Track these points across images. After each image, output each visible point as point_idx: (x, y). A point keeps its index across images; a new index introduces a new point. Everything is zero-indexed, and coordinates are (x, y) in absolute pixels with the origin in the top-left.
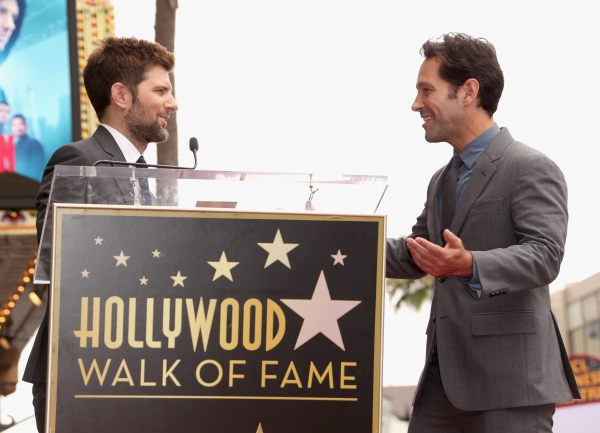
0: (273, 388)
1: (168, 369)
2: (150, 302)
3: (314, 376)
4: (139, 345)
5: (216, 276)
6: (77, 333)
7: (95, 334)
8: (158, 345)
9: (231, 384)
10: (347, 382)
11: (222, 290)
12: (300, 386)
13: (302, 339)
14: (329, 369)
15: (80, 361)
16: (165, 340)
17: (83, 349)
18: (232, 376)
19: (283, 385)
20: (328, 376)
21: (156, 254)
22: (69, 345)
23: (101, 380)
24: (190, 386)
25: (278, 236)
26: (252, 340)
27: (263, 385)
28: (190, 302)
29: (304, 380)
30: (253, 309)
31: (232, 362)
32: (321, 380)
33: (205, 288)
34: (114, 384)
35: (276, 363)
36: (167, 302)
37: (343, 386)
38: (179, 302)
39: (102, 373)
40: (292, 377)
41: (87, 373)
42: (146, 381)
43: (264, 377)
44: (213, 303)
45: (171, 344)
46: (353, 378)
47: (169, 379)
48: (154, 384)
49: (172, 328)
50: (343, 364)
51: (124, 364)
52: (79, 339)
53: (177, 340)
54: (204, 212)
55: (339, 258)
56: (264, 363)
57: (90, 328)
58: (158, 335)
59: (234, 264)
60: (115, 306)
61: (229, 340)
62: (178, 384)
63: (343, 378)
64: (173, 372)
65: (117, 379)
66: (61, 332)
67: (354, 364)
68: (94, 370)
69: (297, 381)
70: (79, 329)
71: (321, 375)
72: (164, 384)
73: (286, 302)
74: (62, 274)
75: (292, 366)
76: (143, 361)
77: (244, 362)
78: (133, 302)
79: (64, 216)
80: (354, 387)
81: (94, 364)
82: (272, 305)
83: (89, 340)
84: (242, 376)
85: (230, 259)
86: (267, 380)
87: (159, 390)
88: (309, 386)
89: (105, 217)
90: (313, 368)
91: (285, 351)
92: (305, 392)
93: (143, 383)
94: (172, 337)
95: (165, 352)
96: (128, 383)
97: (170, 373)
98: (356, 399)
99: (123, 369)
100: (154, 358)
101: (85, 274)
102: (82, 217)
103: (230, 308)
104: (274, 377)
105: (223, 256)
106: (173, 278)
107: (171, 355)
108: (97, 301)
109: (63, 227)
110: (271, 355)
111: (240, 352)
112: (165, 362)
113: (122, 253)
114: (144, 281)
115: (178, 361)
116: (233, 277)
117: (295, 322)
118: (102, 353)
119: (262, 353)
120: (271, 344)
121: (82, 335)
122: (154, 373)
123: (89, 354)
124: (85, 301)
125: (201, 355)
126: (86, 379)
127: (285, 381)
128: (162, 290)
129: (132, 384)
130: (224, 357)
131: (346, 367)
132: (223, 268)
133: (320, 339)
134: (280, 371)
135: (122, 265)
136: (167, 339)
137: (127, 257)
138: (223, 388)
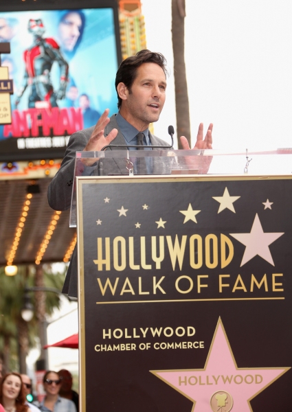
0: (227, 292)
1: (157, 283)
2: (143, 239)
3: (255, 284)
4: (137, 267)
5: (186, 220)
6: (96, 262)
7: (107, 262)
8: (149, 267)
9: (199, 291)
10: (277, 287)
11: (190, 229)
12: (245, 291)
13: (245, 260)
14: (265, 278)
15: (99, 280)
16: (154, 264)
17: (100, 272)
18: (199, 286)
19: (234, 291)
20: (264, 283)
21: (145, 207)
22: (91, 270)
23: (113, 291)
24: (172, 293)
25: (226, 192)
26: (212, 262)
27: (221, 291)
28: (169, 238)
29: (248, 287)
30: (211, 241)
31: (199, 277)
32: (259, 286)
33: (178, 229)
34: (122, 294)
35: (228, 276)
36: (154, 239)
37: (274, 290)
38: (162, 238)
39: (113, 287)
40: (239, 285)
41: (103, 287)
42: (142, 291)
43: (221, 285)
44: (184, 238)
45: (158, 267)
46: (281, 284)
47: (157, 289)
48: (148, 293)
49: (158, 256)
50: (274, 275)
51: (127, 280)
52: (97, 265)
53: (162, 263)
54: (175, 178)
55: (268, 205)
56: (221, 276)
57: (104, 258)
58: (149, 260)
59: (197, 212)
60: (119, 243)
61: (196, 262)
62: (164, 292)
63: (274, 284)
64: (160, 285)
65: (123, 291)
66: (85, 261)
67: (281, 275)
68: (108, 286)
69: (243, 288)
70: (97, 259)
71: (259, 283)
72: (155, 293)
73: (234, 235)
74: (84, 223)
75: (239, 278)
76: (140, 278)
77: (207, 276)
78: (131, 239)
79: (83, 185)
80: (282, 290)
81: (108, 281)
82: (224, 238)
83: (104, 266)
84: (206, 286)
85: (194, 209)
86: (223, 288)
87: (151, 297)
88: (252, 290)
89: (111, 184)
90: (253, 279)
91: (234, 268)
92: (249, 294)
93: (141, 293)
94: (158, 261)
95: (153, 272)
96: (131, 293)
97: (158, 286)
98: (283, 298)
99: (127, 284)
100: (147, 276)
101: (99, 222)
102: (96, 185)
103: (196, 241)
104: (228, 285)
105: (190, 207)
106: (157, 222)
107: (158, 274)
108: (108, 240)
109: (83, 191)
110: (225, 271)
111: (204, 269)
112: (154, 278)
113: (122, 208)
114: (138, 225)
115: (163, 278)
116: (197, 220)
117: (240, 249)
118: (113, 274)
119: (219, 270)
120: (225, 264)
121: (99, 262)
122: (148, 286)
123: (105, 275)
124: (100, 240)
125: (178, 273)
126: (103, 292)
127: (235, 288)
128: (151, 231)
129: (133, 293)
130: (194, 273)
131: (276, 277)
132: (190, 214)
133: (257, 259)
134: (231, 281)
135: (123, 216)
136: (155, 263)
137: (126, 210)
138: (194, 294)
